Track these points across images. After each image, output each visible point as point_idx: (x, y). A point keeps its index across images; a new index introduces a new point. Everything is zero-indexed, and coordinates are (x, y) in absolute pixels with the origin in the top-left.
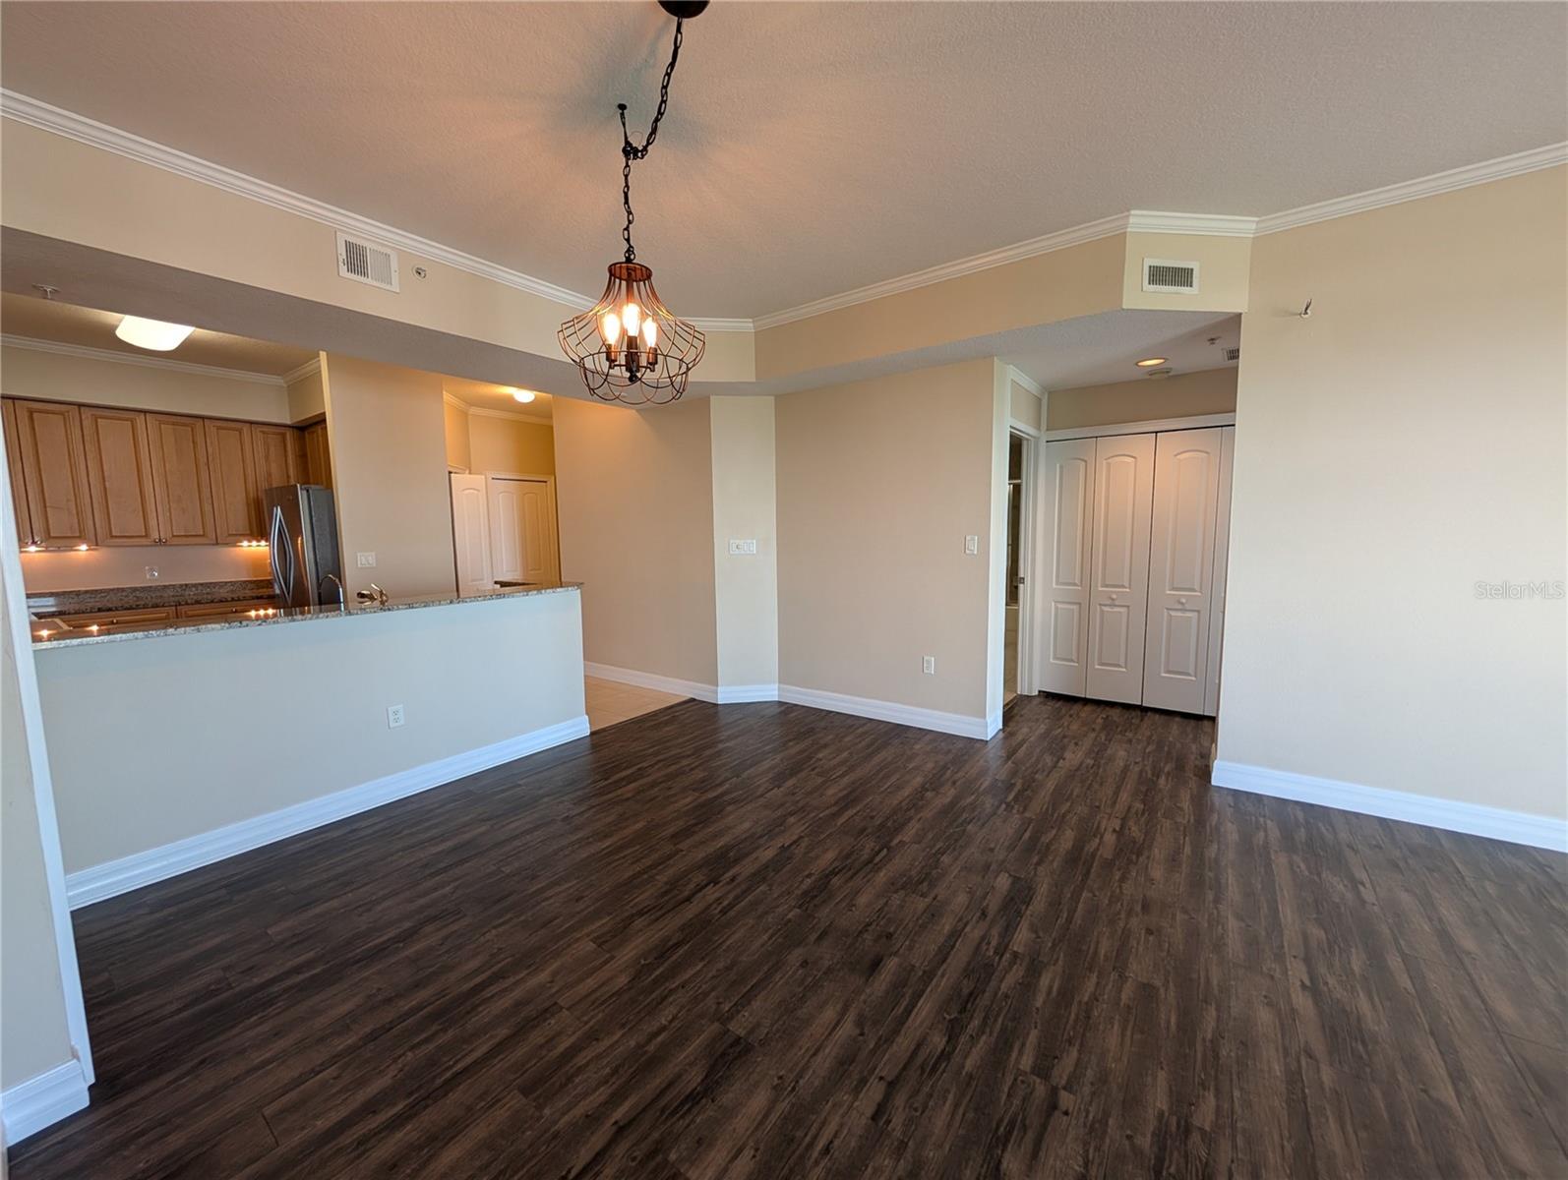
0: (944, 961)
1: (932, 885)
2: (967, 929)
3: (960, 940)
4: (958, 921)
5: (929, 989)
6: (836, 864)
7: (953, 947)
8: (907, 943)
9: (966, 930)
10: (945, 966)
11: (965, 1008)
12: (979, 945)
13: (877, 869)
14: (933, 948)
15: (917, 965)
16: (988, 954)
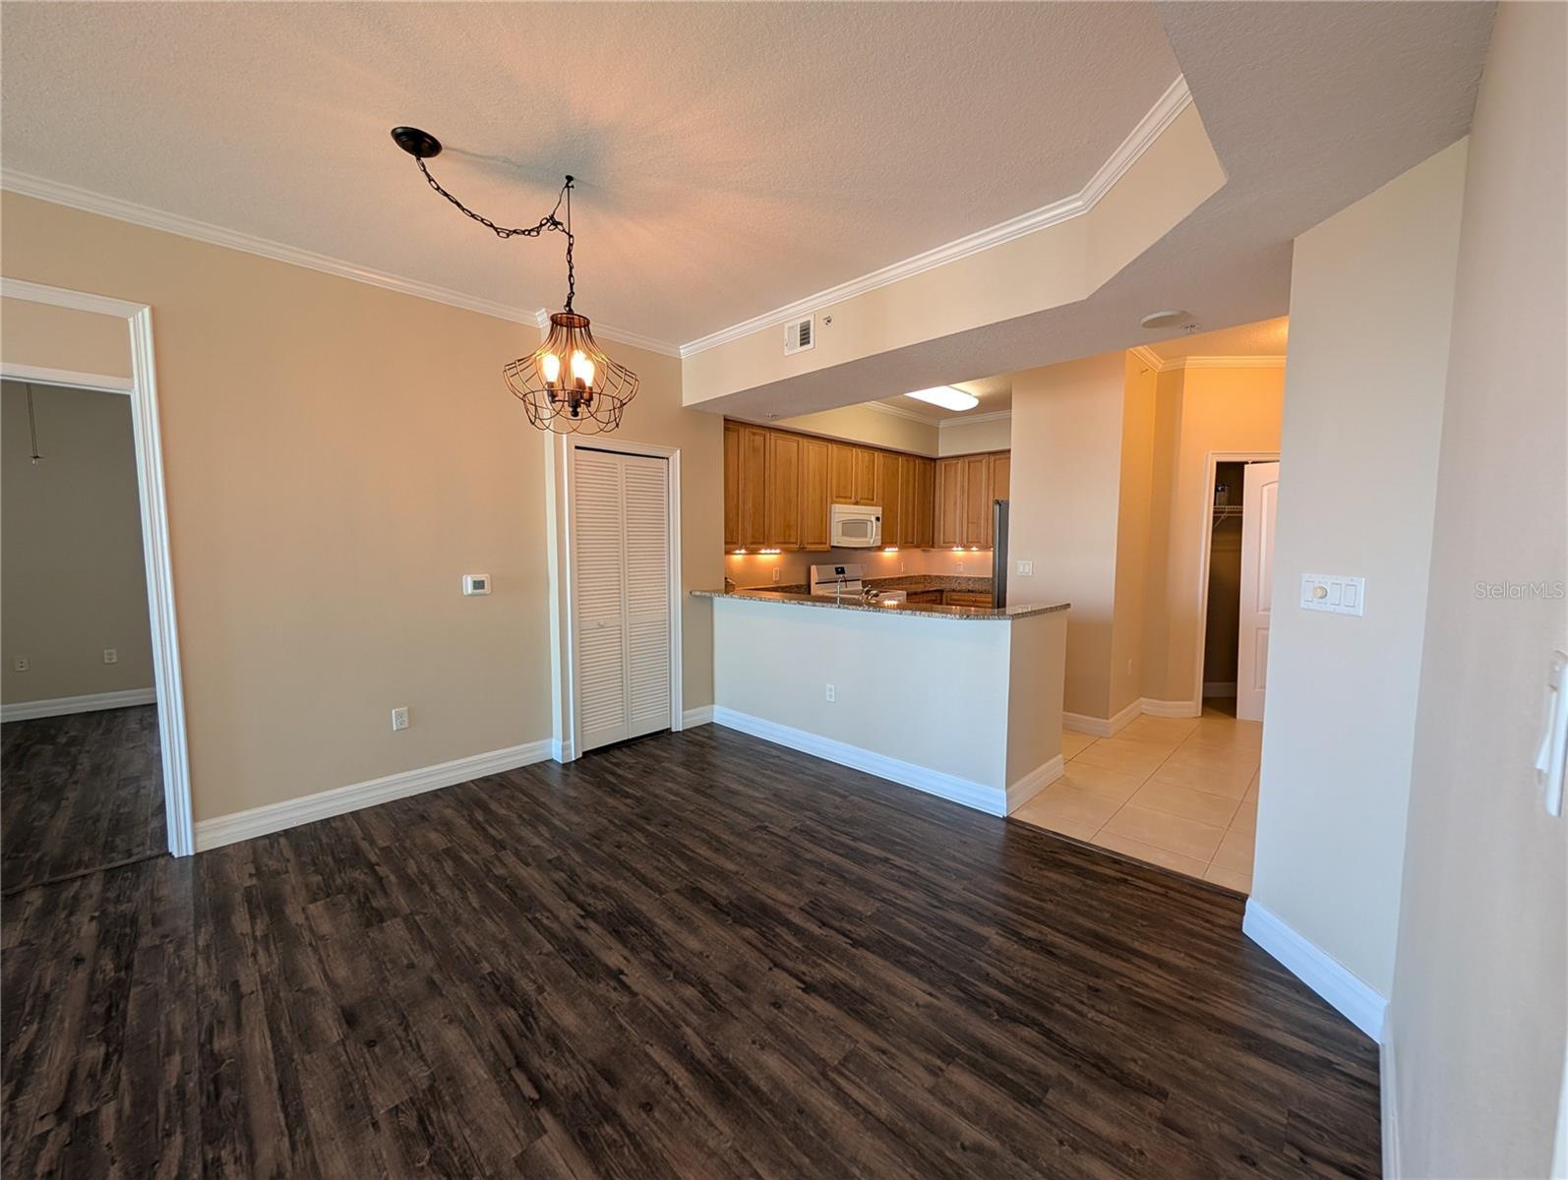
0: (281, 1087)
1: (402, 1134)
2: (286, 1142)
3: (283, 1123)
4: (308, 1136)
5: (271, 1056)
6: (544, 1022)
7: (284, 1107)
8: (344, 1058)
9: (286, 1139)
10: (275, 1085)
11: (215, 1084)
12: (251, 1144)
13: (497, 1068)
14: (308, 1084)
15: (307, 1058)
16: (229, 1148)
